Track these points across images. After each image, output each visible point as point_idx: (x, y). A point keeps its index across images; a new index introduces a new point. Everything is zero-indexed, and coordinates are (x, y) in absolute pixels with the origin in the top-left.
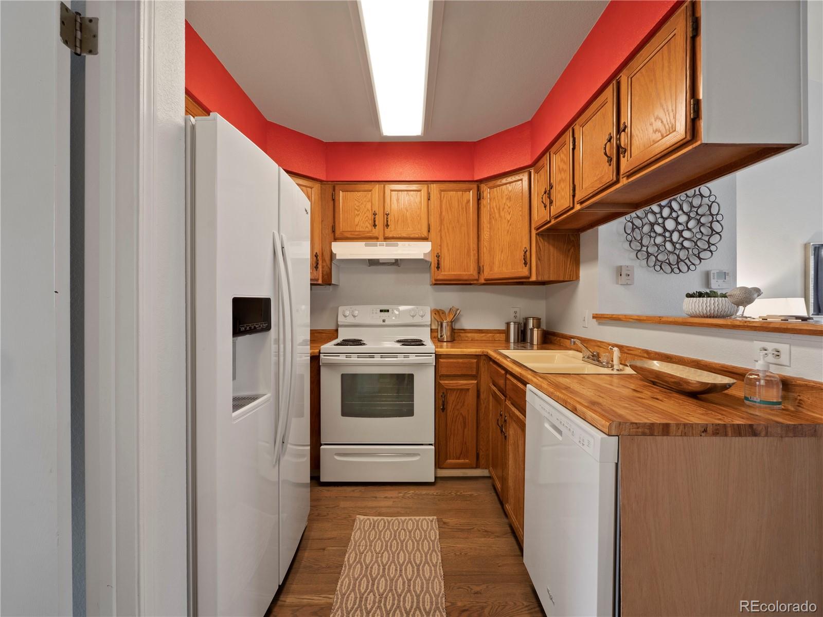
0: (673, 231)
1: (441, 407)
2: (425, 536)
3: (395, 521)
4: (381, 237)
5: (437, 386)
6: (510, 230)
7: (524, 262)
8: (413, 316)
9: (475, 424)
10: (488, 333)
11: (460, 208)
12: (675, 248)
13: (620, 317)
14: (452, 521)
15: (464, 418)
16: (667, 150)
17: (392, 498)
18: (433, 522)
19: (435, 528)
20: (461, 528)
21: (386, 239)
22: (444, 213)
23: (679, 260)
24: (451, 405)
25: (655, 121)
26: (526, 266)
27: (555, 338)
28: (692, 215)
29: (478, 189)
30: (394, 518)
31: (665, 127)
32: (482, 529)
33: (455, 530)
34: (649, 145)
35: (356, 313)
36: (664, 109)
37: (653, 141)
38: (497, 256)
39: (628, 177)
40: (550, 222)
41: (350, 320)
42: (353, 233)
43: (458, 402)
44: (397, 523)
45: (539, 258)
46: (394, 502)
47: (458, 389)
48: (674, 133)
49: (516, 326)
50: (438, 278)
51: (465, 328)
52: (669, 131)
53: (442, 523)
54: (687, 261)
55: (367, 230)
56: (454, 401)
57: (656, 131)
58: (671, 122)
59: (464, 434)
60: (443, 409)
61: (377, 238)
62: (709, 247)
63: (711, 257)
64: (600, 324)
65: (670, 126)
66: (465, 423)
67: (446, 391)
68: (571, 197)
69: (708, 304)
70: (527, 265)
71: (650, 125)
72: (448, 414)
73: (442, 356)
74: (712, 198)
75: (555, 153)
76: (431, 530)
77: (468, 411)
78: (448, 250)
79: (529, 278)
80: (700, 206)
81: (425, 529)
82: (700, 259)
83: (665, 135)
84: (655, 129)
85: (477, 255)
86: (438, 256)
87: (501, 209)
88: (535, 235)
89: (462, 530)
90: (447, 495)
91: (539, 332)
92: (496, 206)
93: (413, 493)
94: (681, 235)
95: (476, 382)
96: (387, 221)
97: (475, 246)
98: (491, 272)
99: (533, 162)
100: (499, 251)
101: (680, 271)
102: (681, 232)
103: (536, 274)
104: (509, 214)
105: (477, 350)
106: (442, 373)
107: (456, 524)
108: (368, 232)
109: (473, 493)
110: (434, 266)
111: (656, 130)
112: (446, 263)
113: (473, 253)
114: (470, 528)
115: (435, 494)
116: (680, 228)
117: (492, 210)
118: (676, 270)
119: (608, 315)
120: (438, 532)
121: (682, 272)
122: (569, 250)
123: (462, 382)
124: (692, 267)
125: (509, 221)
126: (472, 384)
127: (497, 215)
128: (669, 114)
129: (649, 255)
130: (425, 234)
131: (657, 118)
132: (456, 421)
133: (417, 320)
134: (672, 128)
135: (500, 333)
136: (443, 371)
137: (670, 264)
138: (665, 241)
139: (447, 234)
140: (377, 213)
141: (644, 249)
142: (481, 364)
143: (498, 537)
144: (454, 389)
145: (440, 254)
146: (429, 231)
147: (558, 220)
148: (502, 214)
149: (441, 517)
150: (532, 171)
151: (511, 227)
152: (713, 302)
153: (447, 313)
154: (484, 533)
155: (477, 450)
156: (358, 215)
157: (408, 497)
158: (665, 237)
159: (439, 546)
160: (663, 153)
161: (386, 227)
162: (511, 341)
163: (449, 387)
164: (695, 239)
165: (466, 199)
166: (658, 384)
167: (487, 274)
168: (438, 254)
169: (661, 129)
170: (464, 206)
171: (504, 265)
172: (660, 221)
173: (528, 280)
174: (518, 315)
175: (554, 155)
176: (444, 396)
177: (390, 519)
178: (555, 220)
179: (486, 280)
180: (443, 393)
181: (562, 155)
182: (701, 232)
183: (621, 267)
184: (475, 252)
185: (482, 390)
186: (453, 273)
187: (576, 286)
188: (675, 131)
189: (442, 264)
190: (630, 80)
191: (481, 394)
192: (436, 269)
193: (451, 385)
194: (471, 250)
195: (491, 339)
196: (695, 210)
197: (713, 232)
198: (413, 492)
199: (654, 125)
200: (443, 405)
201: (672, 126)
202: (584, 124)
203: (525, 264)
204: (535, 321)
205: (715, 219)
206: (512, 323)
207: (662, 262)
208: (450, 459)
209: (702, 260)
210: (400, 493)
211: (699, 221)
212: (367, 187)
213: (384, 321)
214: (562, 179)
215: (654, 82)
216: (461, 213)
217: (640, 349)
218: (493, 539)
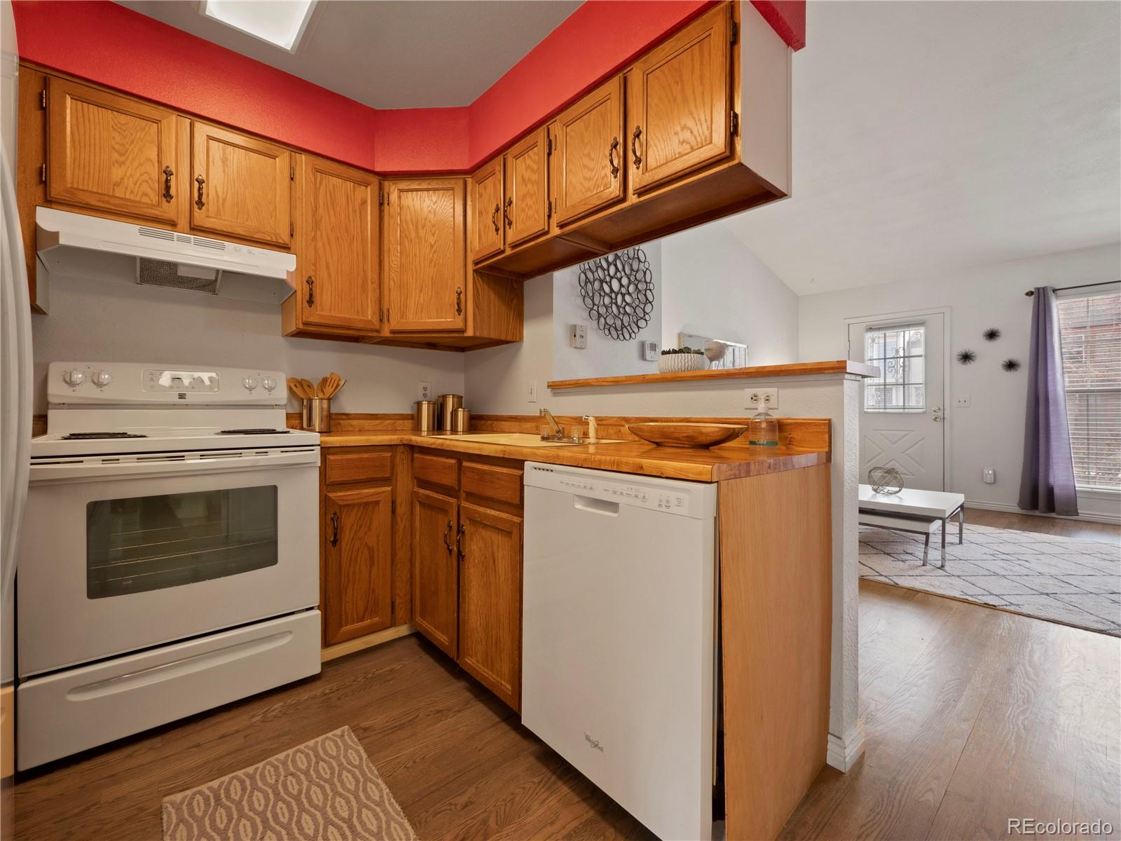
0: (618, 293)
1: (331, 537)
2: (340, 765)
3: (264, 768)
4: (183, 222)
5: (325, 502)
6: (434, 260)
7: (457, 308)
8: (251, 389)
9: (389, 557)
10: (386, 419)
11: (351, 210)
12: (619, 312)
13: (589, 381)
14: (378, 720)
15: (371, 550)
16: (700, 165)
17: (238, 731)
18: (346, 737)
19: (353, 745)
20: (398, 723)
21: (195, 229)
22: (321, 210)
23: (623, 326)
24: (347, 533)
25: (682, 130)
26: (459, 315)
27: (483, 422)
28: (632, 279)
29: (381, 188)
30: (261, 765)
31: (696, 139)
32: (431, 711)
33: (389, 732)
34: (673, 158)
35: (105, 377)
36: (694, 118)
37: (679, 153)
38: (413, 297)
39: (640, 194)
40: (503, 252)
41: (87, 392)
42: (106, 198)
43: (361, 526)
44: (272, 770)
45: (477, 306)
46: (245, 737)
47: (360, 504)
48: (710, 146)
49: (431, 406)
50: (312, 319)
51: (348, 412)
52: (702, 144)
53: (362, 731)
54: (629, 328)
55: (145, 200)
56: (353, 525)
57: (682, 143)
58: (703, 132)
59: (370, 577)
60: (335, 542)
61: (173, 224)
62: (644, 316)
63: (646, 327)
64: (555, 394)
65: (703, 138)
66: (372, 557)
67: (340, 510)
68: (546, 217)
69: (686, 361)
70: (462, 314)
71: (675, 134)
72: (343, 549)
73: (331, 450)
74: (647, 264)
75: (516, 157)
76: (346, 751)
77: (378, 537)
78: (329, 275)
79: (463, 331)
80: (638, 270)
81: (334, 754)
82: (639, 327)
83: (696, 148)
84: (681, 140)
85: (378, 291)
86: (310, 282)
87: (420, 226)
88: (472, 272)
89: (401, 727)
90: (350, 686)
91: (466, 413)
92: (411, 220)
93: (282, 706)
94: (624, 300)
95: (389, 489)
96: (200, 195)
97: (376, 276)
98: (404, 321)
99: (473, 167)
100: (416, 289)
101: (624, 338)
102: (623, 295)
103: (474, 327)
104: (433, 235)
105: (393, 437)
106: (332, 480)
107: (387, 722)
108: (152, 206)
109: (392, 667)
110: (301, 296)
111: (684, 142)
112: (325, 298)
113: (371, 287)
114: (411, 718)
115: (327, 691)
116: (623, 290)
117: (405, 224)
118: (621, 337)
119: (571, 381)
120: (361, 748)
121: (626, 339)
122: (512, 301)
123: (366, 491)
124: (633, 335)
125: (432, 246)
126: (384, 492)
127: (413, 234)
128: (701, 124)
129: (600, 315)
130: (284, 238)
131: (684, 128)
132: (357, 558)
133: (259, 395)
134: (706, 141)
135: (403, 419)
136: (334, 476)
137: (616, 329)
138: (611, 303)
139: (327, 247)
140: (174, 171)
141: (596, 308)
142: (398, 460)
143: (459, 711)
144: (354, 505)
145: (313, 279)
146: (292, 235)
147: (516, 250)
148: (422, 233)
149: (356, 723)
150: (469, 181)
151: (435, 256)
152: (690, 358)
153: (315, 386)
154: (437, 715)
155: (392, 598)
156: (122, 164)
157: (275, 717)
158: (611, 297)
159: (373, 768)
160: (693, 168)
161: (196, 206)
162: (423, 429)
163: (345, 503)
164: (634, 305)
165: (360, 198)
166: (667, 444)
167: (396, 322)
168: (310, 277)
169: (690, 141)
170: (357, 208)
171: (424, 310)
172: (608, 279)
173: (461, 335)
174: (428, 392)
175: (514, 160)
176: (336, 519)
177: (250, 770)
178: (512, 250)
179: (393, 332)
180: (335, 514)
181: (528, 161)
182: (638, 298)
183: (575, 326)
184: (376, 286)
185: (399, 501)
186: (337, 315)
187: (519, 349)
188: (711, 143)
189: (317, 298)
190: (645, 75)
191: (398, 507)
192: (306, 305)
193: (349, 498)
194: (369, 282)
195: (390, 429)
196: (634, 274)
197: (648, 301)
198: (281, 704)
199: (680, 135)
200: (335, 535)
201: (706, 138)
202: (569, 123)
203: (459, 311)
204: (455, 399)
205: (648, 288)
206: (424, 402)
207: (610, 326)
208: (346, 626)
209: (640, 329)
210: (254, 716)
211: (637, 286)
212: (147, 109)
213: (182, 396)
214: (528, 192)
215: (680, 84)
216: (351, 218)
217: (614, 417)
218: (454, 718)
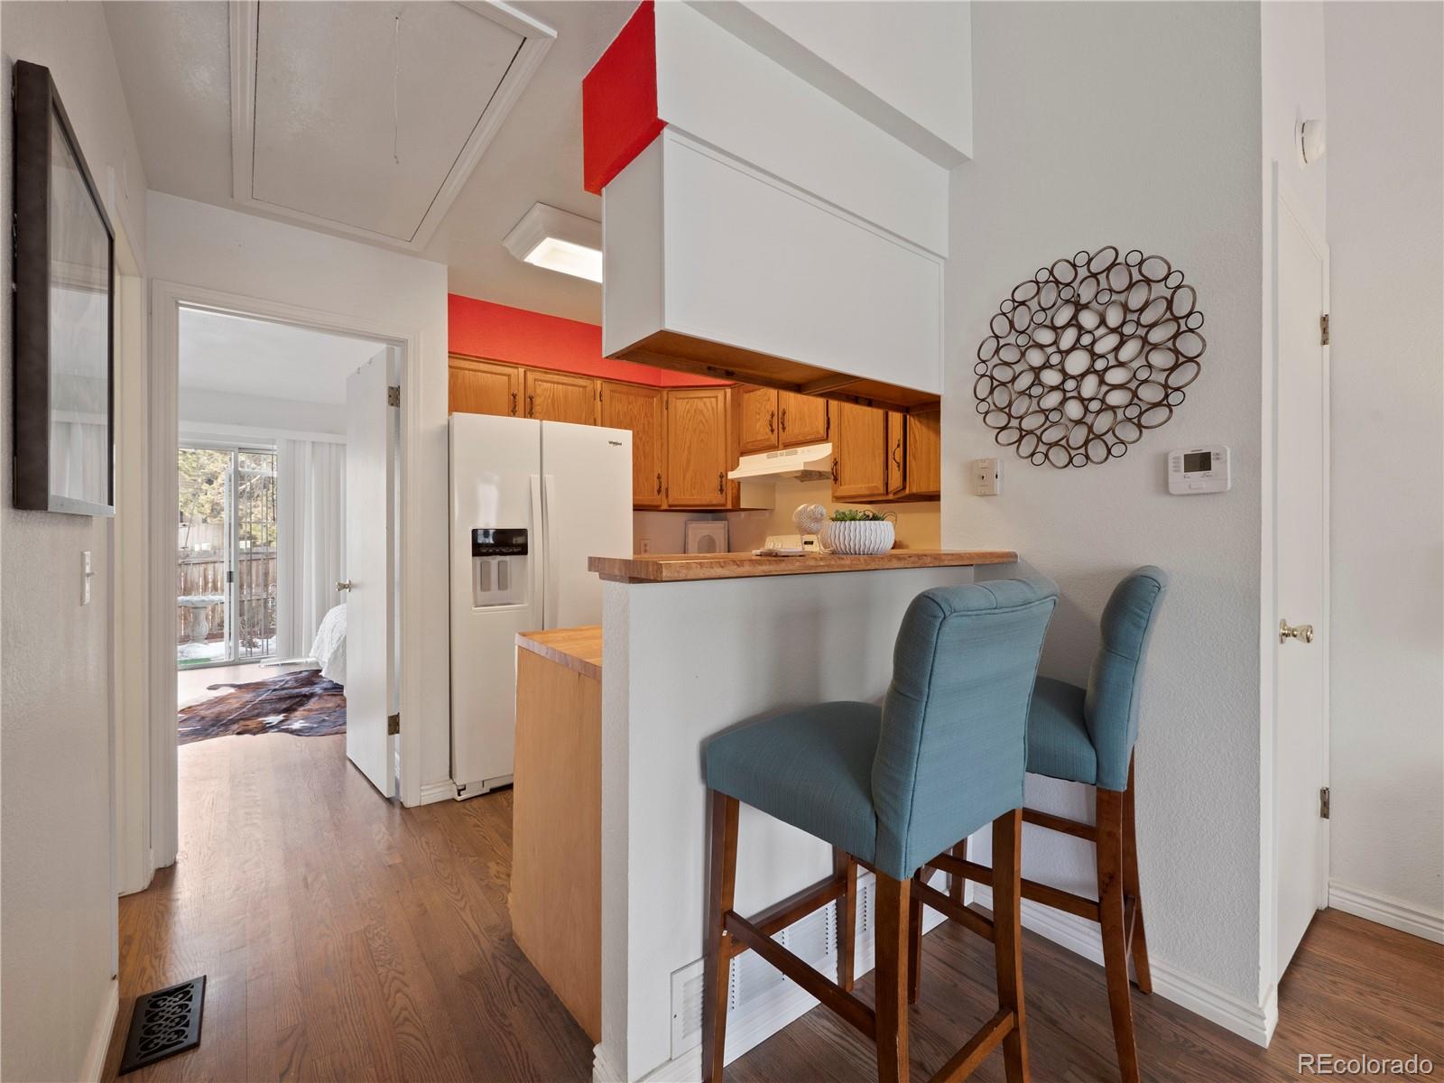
0: (1083, 375)
12: (1087, 410)
21: (786, 446)
23: (1091, 436)
28: (1129, 329)
54: (1108, 435)
62: (1166, 396)
63: (1169, 418)
74: (1175, 280)
80: (1146, 305)
82: (1142, 428)
86: (836, 464)
94: (1102, 383)
101: (1088, 460)
112: (846, 472)
116: (1100, 365)
118: (1080, 460)
121: (1092, 462)
124: (1117, 449)
129: (1023, 434)
130: (822, 433)
137: (1068, 448)
138: (1064, 401)
141: (1014, 423)
146: (829, 428)
158: (1064, 391)
164: (1133, 384)
168: (837, 460)
172: (1055, 359)
182: (1149, 364)
184: (881, 451)
196: (1134, 316)
197: (1179, 358)
205: (1183, 328)
207: (1050, 445)
209: (1143, 430)
211: (1145, 340)
